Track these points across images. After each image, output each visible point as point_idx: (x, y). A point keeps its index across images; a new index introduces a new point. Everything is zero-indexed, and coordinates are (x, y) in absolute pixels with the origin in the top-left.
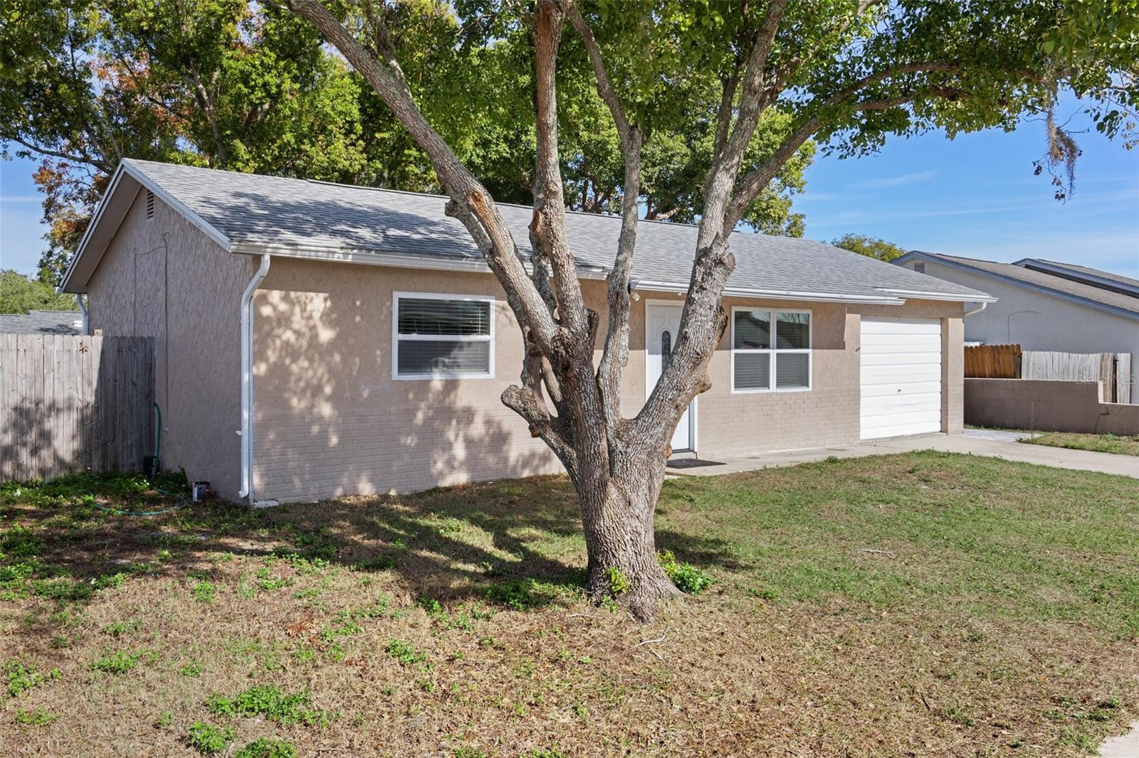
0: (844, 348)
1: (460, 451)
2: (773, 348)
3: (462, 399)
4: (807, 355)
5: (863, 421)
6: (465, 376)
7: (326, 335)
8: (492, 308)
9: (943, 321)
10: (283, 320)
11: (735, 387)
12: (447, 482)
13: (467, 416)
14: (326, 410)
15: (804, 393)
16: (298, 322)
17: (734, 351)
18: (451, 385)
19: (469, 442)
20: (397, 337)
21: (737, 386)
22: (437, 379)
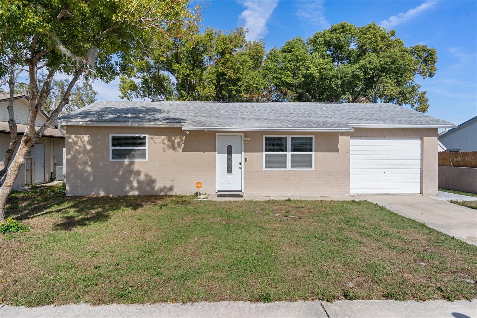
0: (338, 152)
1: (135, 184)
2: (289, 152)
3: (136, 167)
4: (311, 155)
5: (351, 185)
6: (137, 160)
7: (89, 147)
8: (147, 138)
9: (421, 138)
10: (76, 143)
11: (265, 167)
12: (131, 194)
13: (138, 173)
14: (89, 169)
15: (309, 171)
16: (80, 143)
17: (264, 153)
18: (132, 163)
19: (139, 182)
20: (111, 148)
21: (266, 167)
22: (127, 161)
